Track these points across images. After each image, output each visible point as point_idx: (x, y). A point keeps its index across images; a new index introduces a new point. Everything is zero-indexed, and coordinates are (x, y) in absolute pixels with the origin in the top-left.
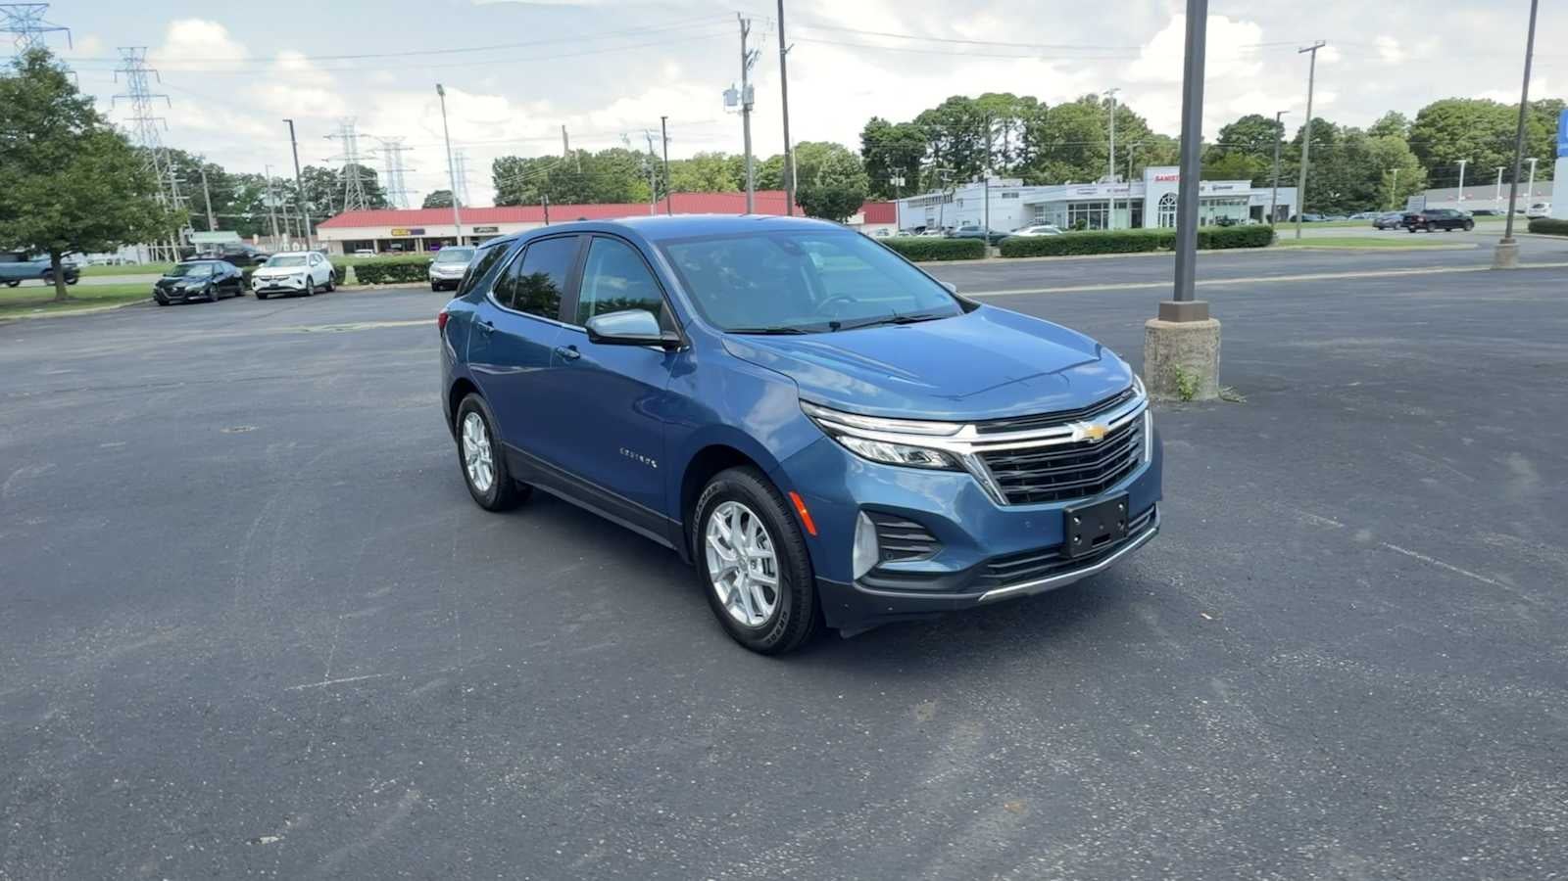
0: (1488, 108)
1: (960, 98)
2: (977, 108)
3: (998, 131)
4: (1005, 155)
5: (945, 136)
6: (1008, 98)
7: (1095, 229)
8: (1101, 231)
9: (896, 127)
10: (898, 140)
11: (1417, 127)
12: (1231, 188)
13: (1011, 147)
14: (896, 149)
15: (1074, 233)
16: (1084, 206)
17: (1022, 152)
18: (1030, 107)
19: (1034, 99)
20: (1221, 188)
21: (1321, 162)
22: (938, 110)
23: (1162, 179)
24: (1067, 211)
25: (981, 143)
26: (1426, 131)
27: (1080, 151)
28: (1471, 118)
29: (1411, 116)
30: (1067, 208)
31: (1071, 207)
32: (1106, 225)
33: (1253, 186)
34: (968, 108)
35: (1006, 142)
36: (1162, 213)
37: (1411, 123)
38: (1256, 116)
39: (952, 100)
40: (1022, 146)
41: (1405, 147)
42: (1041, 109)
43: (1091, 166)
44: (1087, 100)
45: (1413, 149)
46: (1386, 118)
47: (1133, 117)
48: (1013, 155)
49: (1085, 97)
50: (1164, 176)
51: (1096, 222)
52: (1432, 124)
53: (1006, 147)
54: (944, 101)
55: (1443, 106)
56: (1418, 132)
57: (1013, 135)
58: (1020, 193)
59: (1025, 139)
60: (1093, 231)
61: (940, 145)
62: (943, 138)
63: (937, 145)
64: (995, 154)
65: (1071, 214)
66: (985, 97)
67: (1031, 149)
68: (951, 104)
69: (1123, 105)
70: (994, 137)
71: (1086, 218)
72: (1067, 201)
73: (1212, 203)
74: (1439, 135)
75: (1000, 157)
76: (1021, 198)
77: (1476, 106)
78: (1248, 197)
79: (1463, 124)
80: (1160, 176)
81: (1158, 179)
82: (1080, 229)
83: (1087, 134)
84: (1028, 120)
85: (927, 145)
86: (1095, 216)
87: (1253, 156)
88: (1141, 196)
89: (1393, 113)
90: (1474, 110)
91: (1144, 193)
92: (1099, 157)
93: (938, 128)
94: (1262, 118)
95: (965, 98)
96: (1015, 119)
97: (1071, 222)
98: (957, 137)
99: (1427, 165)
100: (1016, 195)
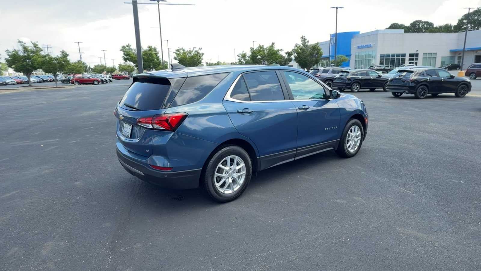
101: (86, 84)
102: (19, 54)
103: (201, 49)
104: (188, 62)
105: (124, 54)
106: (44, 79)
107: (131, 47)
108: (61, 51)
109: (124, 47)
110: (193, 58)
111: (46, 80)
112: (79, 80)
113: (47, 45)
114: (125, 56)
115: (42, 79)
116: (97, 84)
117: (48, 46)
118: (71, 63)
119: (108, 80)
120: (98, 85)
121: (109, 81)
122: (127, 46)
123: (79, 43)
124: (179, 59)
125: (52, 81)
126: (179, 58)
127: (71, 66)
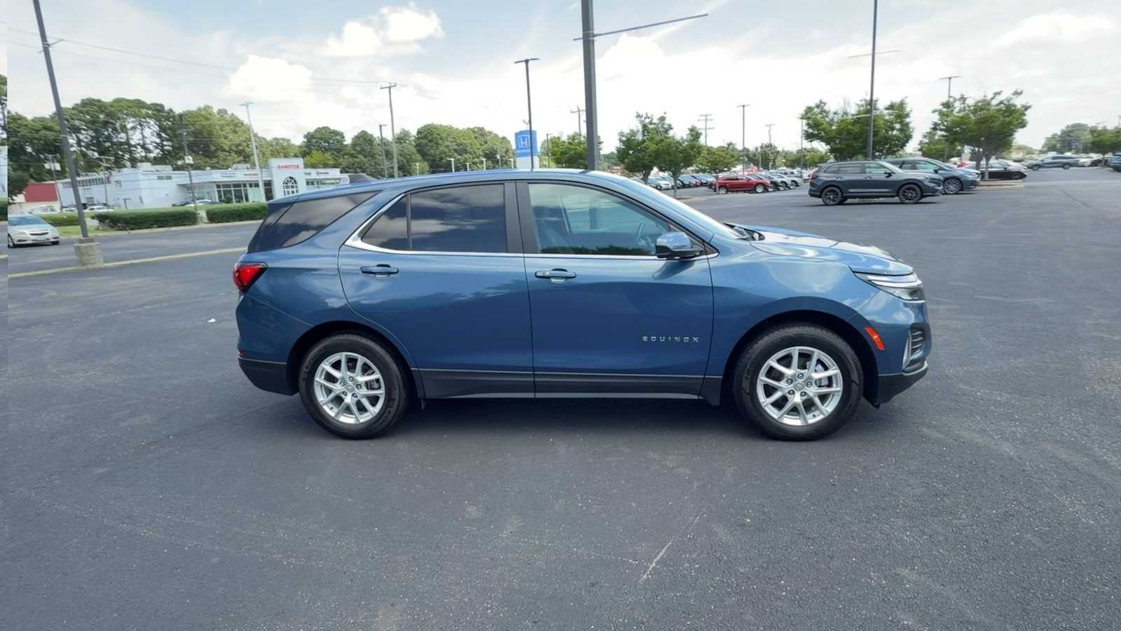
0: (451, 130)
1: (93, 100)
2: (112, 109)
3: (134, 128)
4: (143, 147)
5: (84, 130)
6: (139, 104)
7: (239, 202)
8: (244, 204)
9: (33, 120)
10: (37, 131)
11: (418, 139)
12: (327, 173)
13: (148, 141)
14: (36, 139)
15: (224, 206)
16: (229, 186)
17: (158, 146)
18: (159, 111)
19: (162, 106)
20: (322, 173)
21: (370, 158)
22: (73, 109)
23: (282, 167)
24: (216, 189)
25: (122, 137)
26: (424, 141)
27: (207, 145)
28: (444, 135)
29: (414, 133)
30: (215, 187)
31: (218, 186)
32: (247, 199)
33: (341, 172)
34: (103, 109)
35: (144, 137)
36: (286, 190)
37: (415, 136)
38: (327, 127)
39: (87, 101)
40: (158, 141)
41: (414, 150)
42: (169, 113)
43: (217, 157)
44: (205, 108)
45: (419, 151)
46: (401, 133)
47: (242, 124)
48: (151, 147)
49: (203, 107)
50: (283, 164)
51: (239, 198)
52: (425, 137)
53: (144, 141)
54: (79, 102)
55: (429, 127)
56: (419, 141)
57: (147, 132)
58: (172, 176)
59: (159, 136)
60: (238, 204)
61: (81, 137)
62: (83, 132)
63: (77, 137)
64: (135, 146)
65: (219, 192)
66: (118, 101)
67: (165, 143)
68: (86, 104)
69: (233, 114)
70: (130, 132)
71: (231, 194)
72: (215, 182)
73: (318, 183)
74: (430, 144)
75: (139, 149)
76: (174, 180)
77: (446, 129)
78: (339, 179)
79: (441, 139)
80: (281, 165)
81: (279, 167)
82: (228, 202)
83: (210, 133)
84: (159, 121)
85: (69, 137)
86: (238, 194)
87: (329, 153)
88: (269, 179)
89: (404, 130)
90: (445, 130)
91: (272, 176)
92: (222, 151)
93: (77, 123)
94: (330, 129)
95: (99, 101)
96: (148, 120)
97: (220, 197)
98: (96, 131)
99: (427, 160)
100: (170, 178)
101: (737, 191)
102: (637, 138)
103: (1021, 93)
104: (970, 134)
105: (808, 124)
106: (685, 183)
107: (826, 108)
108: (690, 127)
109: (809, 109)
110: (987, 121)
111: (688, 183)
112: (728, 185)
113: (706, 116)
114: (809, 128)
115: (682, 182)
116: (763, 192)
117: (709, 118)
118: (714, 150)
119: (789, 183)
120: (766, 195)
121: (792, 185)
122: (818, 106)
123: (745, 108)
124: (947, 127)
125: (692, 187)
126: (946, 123)
127: (715, 156)
